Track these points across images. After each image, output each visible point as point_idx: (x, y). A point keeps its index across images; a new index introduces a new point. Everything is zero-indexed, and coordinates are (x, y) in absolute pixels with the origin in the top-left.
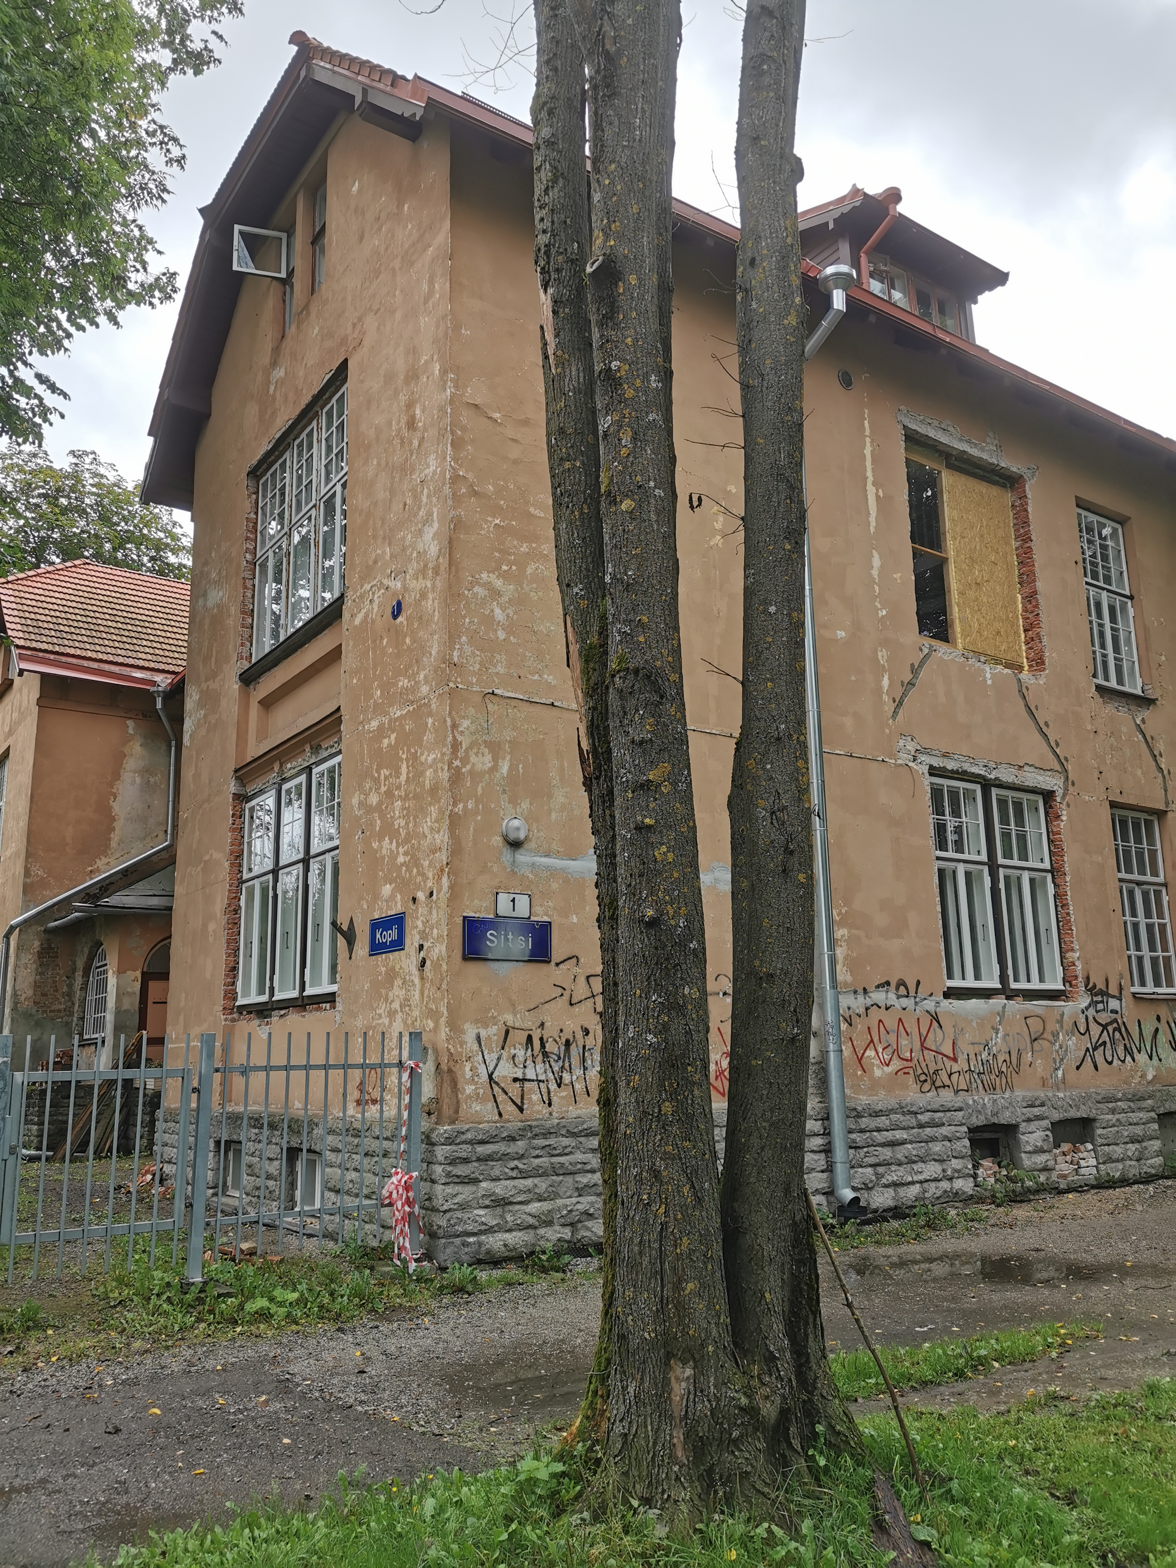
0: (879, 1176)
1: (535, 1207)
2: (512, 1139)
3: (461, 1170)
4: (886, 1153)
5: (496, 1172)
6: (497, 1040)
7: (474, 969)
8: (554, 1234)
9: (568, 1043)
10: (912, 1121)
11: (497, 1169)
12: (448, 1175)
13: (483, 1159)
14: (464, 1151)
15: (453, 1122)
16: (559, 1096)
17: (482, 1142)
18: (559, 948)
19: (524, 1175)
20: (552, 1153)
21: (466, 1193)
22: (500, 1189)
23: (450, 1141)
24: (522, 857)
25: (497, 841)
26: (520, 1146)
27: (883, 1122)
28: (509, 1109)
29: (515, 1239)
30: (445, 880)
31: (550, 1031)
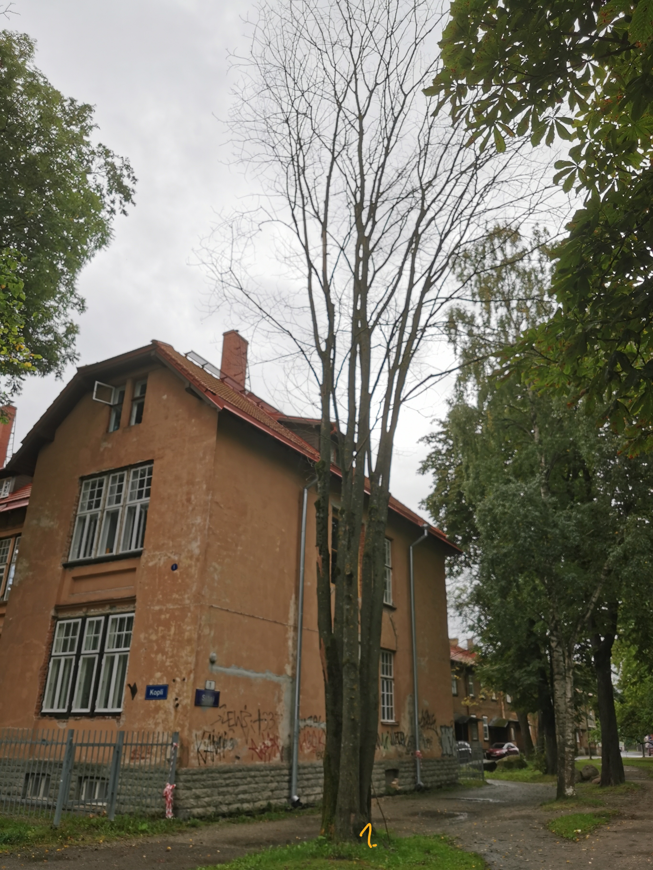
0: (303, 792)
1: (207, 799)
2: (202, 773)
3: (188, 785)
4: (306, 783)
5: (197, 786)
6: (201, 736)
7: (198, 709)
8: (211, 810)
9: (220, 738)
10: (313, 770)
11: (198, 785)
12: (184, 786)
13: (194, 781)
14: (189, 777)
15: (186, 767)
16: (216, 757)
17: (194, 774)
18: (221, 702)
19: (205, 787)
20: (213, 779)
21: (188, 793)
22: (198, 792)
23: (186, 774)
24: (215, 667)
25: (208, 661)
26: (204, 776)
27: (306, 771)
28: (202, 762)
29: (200, 810)
30: (192, 676)
31: (216, 733)
